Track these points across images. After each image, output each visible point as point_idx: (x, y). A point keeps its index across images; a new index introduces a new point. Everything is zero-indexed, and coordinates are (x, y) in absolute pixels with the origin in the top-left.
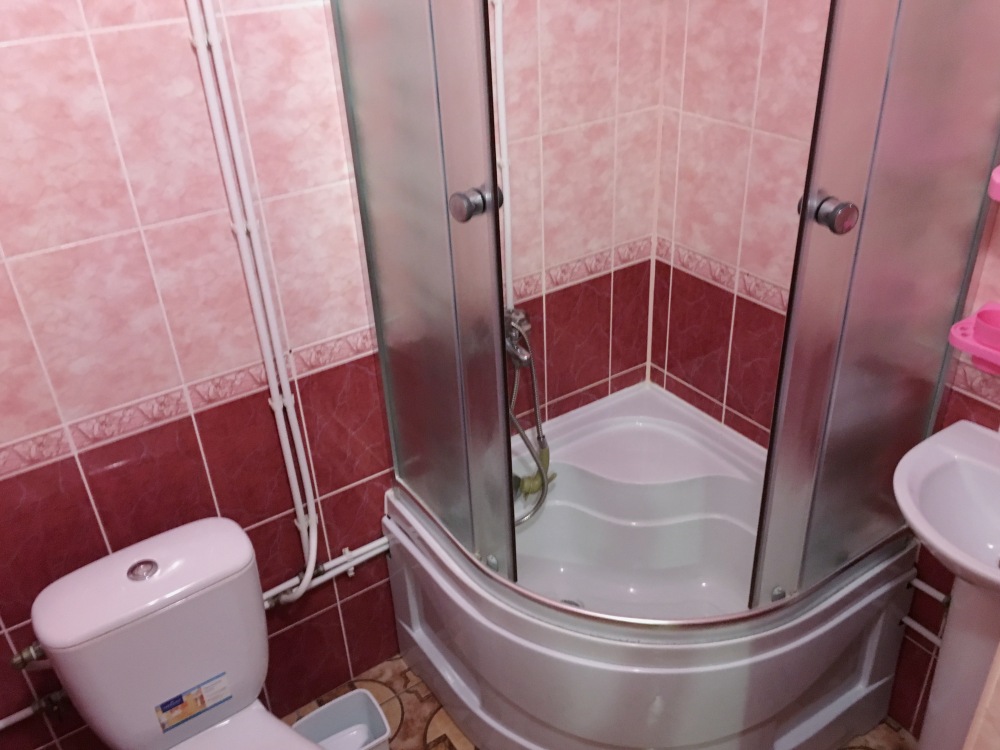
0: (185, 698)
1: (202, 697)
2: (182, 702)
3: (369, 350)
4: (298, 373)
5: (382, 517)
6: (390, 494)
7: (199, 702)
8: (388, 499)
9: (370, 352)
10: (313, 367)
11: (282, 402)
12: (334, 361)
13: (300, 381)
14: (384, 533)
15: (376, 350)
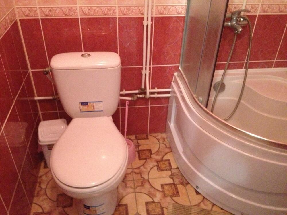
0: (88, 104)
1: (94, 106)
2: (87, 105)
3: (182, 14)
4: (155, 15)
5: (171, 82)
6: (176, 74)
7: (93, 107)
8: (175, 76)
9: (183, 15)
10: (161, 14)
11: (147, 23)
12: (169, 14)
13: (156, 18)
14: (171, 88)
15: (185, 15)
